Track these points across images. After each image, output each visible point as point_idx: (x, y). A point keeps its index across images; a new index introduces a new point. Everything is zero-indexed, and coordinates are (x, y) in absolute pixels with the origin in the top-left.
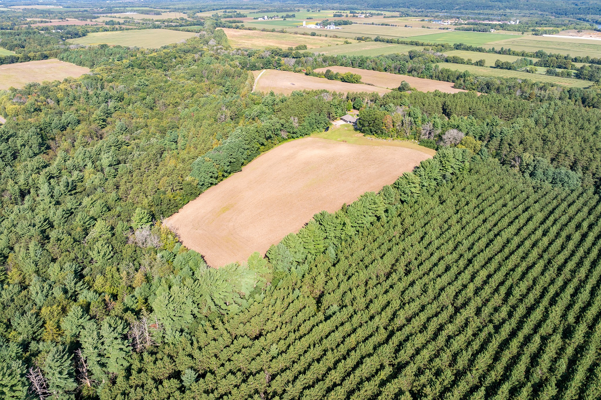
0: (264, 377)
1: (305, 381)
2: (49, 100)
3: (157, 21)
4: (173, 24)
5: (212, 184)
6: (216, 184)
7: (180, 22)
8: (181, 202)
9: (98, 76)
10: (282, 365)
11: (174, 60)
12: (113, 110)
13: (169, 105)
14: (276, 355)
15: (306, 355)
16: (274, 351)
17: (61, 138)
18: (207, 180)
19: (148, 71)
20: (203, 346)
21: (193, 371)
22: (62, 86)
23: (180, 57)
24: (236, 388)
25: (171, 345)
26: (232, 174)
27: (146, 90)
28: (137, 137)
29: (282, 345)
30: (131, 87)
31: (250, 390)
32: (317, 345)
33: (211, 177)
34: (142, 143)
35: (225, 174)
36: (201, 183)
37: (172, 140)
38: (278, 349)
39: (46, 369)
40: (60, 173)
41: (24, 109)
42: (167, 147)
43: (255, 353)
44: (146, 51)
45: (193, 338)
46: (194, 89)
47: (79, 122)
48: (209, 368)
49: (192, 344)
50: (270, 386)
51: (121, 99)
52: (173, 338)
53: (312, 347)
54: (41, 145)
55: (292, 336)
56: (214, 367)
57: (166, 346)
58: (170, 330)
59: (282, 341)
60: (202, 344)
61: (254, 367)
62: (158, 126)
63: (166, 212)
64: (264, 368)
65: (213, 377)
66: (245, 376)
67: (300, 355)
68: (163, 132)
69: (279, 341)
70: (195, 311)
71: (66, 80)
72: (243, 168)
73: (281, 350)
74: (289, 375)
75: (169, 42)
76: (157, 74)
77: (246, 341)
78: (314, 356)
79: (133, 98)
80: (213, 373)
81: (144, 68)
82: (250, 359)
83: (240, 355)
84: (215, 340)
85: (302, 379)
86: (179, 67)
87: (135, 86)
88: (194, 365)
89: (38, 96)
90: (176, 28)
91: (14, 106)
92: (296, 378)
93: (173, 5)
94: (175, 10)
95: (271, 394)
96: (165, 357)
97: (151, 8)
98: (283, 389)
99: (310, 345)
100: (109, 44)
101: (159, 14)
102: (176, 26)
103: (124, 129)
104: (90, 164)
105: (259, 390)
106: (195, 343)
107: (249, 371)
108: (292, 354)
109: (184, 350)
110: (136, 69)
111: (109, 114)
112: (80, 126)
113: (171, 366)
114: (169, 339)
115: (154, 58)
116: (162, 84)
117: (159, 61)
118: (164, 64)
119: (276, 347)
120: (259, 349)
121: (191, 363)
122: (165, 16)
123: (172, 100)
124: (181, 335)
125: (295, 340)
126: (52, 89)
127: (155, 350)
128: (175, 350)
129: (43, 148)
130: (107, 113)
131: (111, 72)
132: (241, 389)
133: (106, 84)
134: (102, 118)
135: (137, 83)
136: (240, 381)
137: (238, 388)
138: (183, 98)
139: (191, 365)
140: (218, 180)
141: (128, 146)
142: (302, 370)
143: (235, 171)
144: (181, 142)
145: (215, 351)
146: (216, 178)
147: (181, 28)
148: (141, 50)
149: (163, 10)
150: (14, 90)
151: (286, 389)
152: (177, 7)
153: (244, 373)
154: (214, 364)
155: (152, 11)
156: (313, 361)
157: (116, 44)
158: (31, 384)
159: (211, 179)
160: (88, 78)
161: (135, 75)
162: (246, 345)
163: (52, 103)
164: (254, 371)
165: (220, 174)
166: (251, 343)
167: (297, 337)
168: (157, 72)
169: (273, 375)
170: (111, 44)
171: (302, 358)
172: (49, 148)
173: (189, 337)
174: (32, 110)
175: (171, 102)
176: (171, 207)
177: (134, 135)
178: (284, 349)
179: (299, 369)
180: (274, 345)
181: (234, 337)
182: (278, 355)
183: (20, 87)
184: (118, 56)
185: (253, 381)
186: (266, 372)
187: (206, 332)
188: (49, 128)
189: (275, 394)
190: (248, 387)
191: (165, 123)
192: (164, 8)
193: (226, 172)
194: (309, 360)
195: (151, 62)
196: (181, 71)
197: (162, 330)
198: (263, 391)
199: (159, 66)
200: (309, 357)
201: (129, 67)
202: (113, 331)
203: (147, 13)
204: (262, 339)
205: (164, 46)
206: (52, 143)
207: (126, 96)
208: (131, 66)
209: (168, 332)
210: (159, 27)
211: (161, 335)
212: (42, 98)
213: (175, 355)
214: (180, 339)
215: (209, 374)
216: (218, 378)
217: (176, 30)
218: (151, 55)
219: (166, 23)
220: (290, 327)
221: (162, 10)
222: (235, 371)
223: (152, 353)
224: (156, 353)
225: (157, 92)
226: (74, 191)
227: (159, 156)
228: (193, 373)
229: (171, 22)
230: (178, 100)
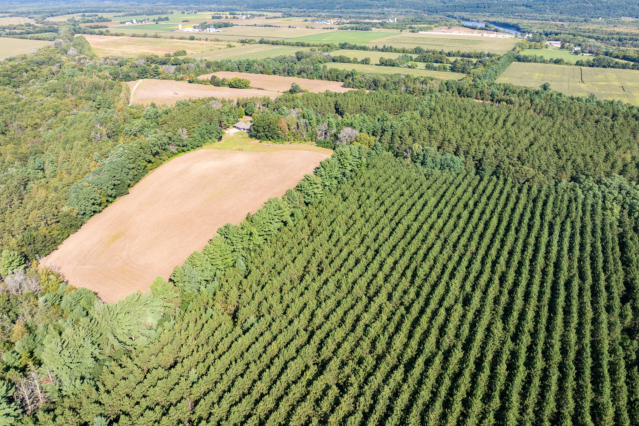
0: (186, 405)
1: (231, 398)
4: (17, 31)
5: (95, 212)
6: (100, 211)
7: (27, 28)
8: (59, 237)
10: (204, 389)
11: (25, 74)
13: (27, 127)
14: (196, 380)
15: (228, 372)
16: (193, 376)
18: (88, 208)
20: (111, 389)
21: (103, 418)
23: (33, 70)
24: (157, 423)
25: (71, 396)
26: (117, 198)
29: (202, 368)
31: (172, 422)
32: (239, 361)
33: (94, 204)
35: (110, 199)
36: (82, 213)
37: (36, 168)
38: (198, 373)
42: (31, 176)
43: (173, 383)
45: (98, 383)
46: (57, 107)
48: (121, 410)
49: (97, 389)
50: (194, 413)
52: (72, 387)
53: (234, 363)
55: (211, 357)
56: (127, 408)
57: (66, 399)
58: (68, 379)
59: (201, 365)
60: (109, 387)
61: (173, 397)
62: (16, 153)
63: (42, 251)
64: (185, 396)
65: (127, 418)
66: (164, 409)
67: (221, 375)
68: (24, 159)
69: (197, 365)
70: (97, 353)
72: (130, 190)
73: (201, 373)
74: (213, 396)
75: (15, 53)
77: (161, 372)
78: (237, 372)
80: (127, 414)
82: (168, 391)
83: (156, 388)
84: (124, 379)
85: (228, 398)
86: (33, 83)
88: (103, 412)
90: (23, 35)
92: (221, 398)
93: (14, 8)
94: (18, 14)
95: (196, 421)
96: (67, 412)
98: (209, 412)
99: (231, 362)
102: (22, 33)
105: (183, 420)
106: (101, 387)
107: (169, 403)
108: (213, 374)
109: (88, 398)
113: (76, 419)
114: (68, 389)
116: (14, 103)
117: (5, 76)
118: (12, 80)
119: (195, 371)
120: (177, 378)
121: (100, 410)
122: (5, 22)
124: (82, 383)
125: (215, 359)
127: (52, 406)
128: (78, 401)
132: (162, 424)
136: (160, 415)
137: (159, 423)
138: (44, 118)
139: (99, 412)
140: (103, 206)
142: (226, 389)
143: (121, 194)
144: (49, 168)
145: (127, 390)
146: (100, 205)
147: (29, 36)
151: (212, 411)
152: (20, 10)
153: (163, 406)
154: (127, 405)
156: (237, 377)
159: (94, 206)
162: (162, 377)
164: (174, 402)
165: (104, 199)
166: (166, 373)
167: (216, 357)
168: (4, 90)
169: (196, 401)
171: (224, 376)
173: (93, 383)
175: (29, 123)
176: (47, 244)
178: (204, 371)
179: (223, 388)
180: (193, 370)
181: (146, 371)
182: (198, 379)
185: (175, 412)
186: (188, 399)
187: (112, 373)
189: (200, 419)
190: (170, 419)
191: (24, 149)
193: (111, 196)
194: (232, 377)
196: (36, 86)
197: (58, 383)
198: (187, 420)
199: (6, 83)
200: (232, 373)
204: (179, 366)
205: (9, 57)
209: (65, 383)
211: (57, 388)
213: (78, 406)
214: (82, 387)
215: (122, 417)
216: (134, 418)
217: (22, 38)
219: (8, 31)
220: (207, 349)
222: (153, 406)
223: (49, 411)
224: (53, 410)
225: (8, 113)
227: (22, 188)
228: (104, 419)
229: (14, 29)
230: (38, 121)
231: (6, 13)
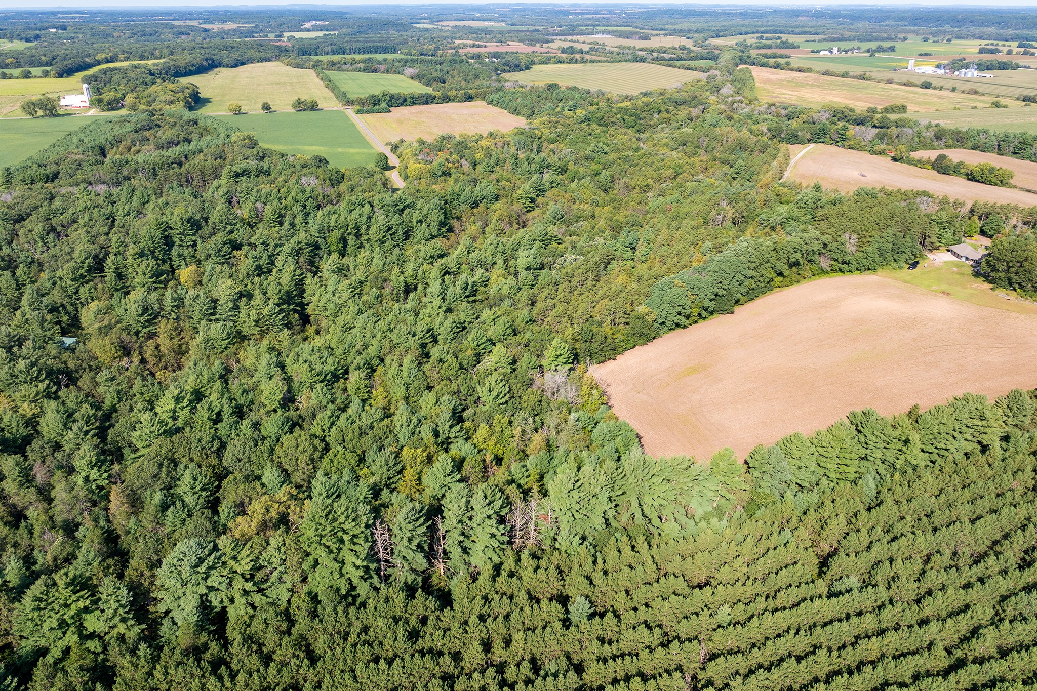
0: (698, 651)
1: (766, 683)
2: (463, 161)
3: (641, 50)
4: (666, 56)
5: (678, 325)
6: (685, 327)
7: (679, 53)
8: (622, 344)
9: (537, 132)
10: (731, 644)
11: (656, 116)
12: (548, 185)
13: (634, 188)
14: (725, 625)
15: (778, 641)
16: (724, 614)
17: (469, 217)
18: (670, 317)
19: (611, 130)
20: (610, 571)
21: (587, 602)
22: (484, 143)
23: (668, 112)
24: (648, 650)
25: (563, 553)
26: (715, 316)
27: (603, 160)
28: (575, 232)
29: (740, 612)
30: (582, 154)
31: (670, 662)
32: (802, 632)
33: (679, 314)
34: (582, 242)
35: (704, 313)
36: (660, 321)
37: (627, 244)
38: (732, 616)
39: (396, 530)
40: (459, 268)
41: (429, 171)
42: (618, 254)
43: (692, 609)
44: (615, 98)
45: (598, 554)
46: (680, 166)
47: (497, 198)
48: (612, 606)
49: (594, 562)
50: (704, 669)
51: (563, 170)
52: (568, 543)
53: (792, 632)
54: (442, 224)
55: (761, 603)
56: (620, 607)
57: (556, 553)
58: (567, 530)
59: (741, 606)
60: (609, 567)
61: (684, 629)
62: (611, 220)
63: (597, 356)
64: (701, 637)
65: (615, 620)
66: (666, 638)
67: (767, 638)
68: (617, 230)
69: (735, 604)
70: (610, 514)
71: (491, 134)
72: (737, 309)
73: (737, 619)
74: (740, 663)
75: (653, 86)
76: (623, 137)
77: (680, 585)
78: (792, 649)
79: (582, 170)
80: (617, 616)
81: (606, 125)
82: (681, 616)
83: (666, 603)
84: (631, 567)
85: (762, 678)
86: (662, 129)
87: (587, 152)
88: (591, 594)
89: (451, 154)
90: (670, 63)
91: (418, 165)
92: (751, 672)
93: (673, 24)
94: (675, 32)
95: (703, 682)
96: (552, 569)
97: (636, 27)
98: (725, 682)
99: (789, 628)
100: (560, 84)
101: (646, 38)
102: (671, 59)
103: (559, 216)
104: (500, 262)
105: (685, 668)
106: (600, 560)
107: (674, 634)
108: (754, 631)
109: (580, 566)
110: (594, 126)
111: (541, 191)
112: (498, 205)
113: (558, 585)
114: (563, 543)
115: (626, 110)
116: (630, 153)
117: (632, 116)
118: (639, 121)
119: (729, 611)
120: (699, 605)
121: (588, 590)
122: (656, 42)
123: (641, 181)
124: (581, 544)
125: (765, 610)
126: (470, 145)
127: (539, 553)
128: (568, 563)
129: (444, 230)
130: (539, 190)
131: (556, 127)
132: (656, 656)
133: (545, 144)
134: (530, 196)
135: (591, 148)
136: (657, 643)
137: (651, 652)
138: (659, 180)
139: (586, 592)
140: (690, 321)
141: (559, 244)
142: (766, 664)
143: (722, 311)
144: (642, 249)
145: (628, 584)
146: (688, 317)
147: (679, 63)
148: (607, 96)
149: (654, 32)
150: (422, 143)
151: (731, 683)
152: (678, 27)
153: (666, 634)
154: (621, 602)
155: (637, 33)
156: (790, 655)
157: (571, 84)
158: (374, 542)
159: (678, 317)
160: (522, 133)
161: (590, 135)
162: (680, 592)
163: (466, 166)
164: (683, 636)
165: (695, 311)
166: (687, 591)
167: (770, 608)
168: (626, 133)
169: (714, 654)
170: (563, 83)
171: (769, 643)
172: (450, 230)
173: (593, 551)
174: (440, 173)
175: (639, 183)
176: (605, 349)
177: (571, 228)
178: (742, 618)
179: (761, 660)
180: (726, 606)
181: (662, 572)
182: (729, 625)
183: (429, 139)
184: (570, 103)
185: (678, 650)
186: (703, 645)
187: (619, 551)
188: (456, 202)
189: (710, 683)
190: (668, 656)
191: (620, 217)
192: (657, 29)
193: (706, 310)
194: (782, 651)
195: (619, 116)
196: (664, 134)
197: (555, 528)
198: (692, 672)
199: (630, 124)
200: (783, 646)
201: (583, 122)
202: (488, 505)
203: (627, 36)
204: (708, 590)
205: (644, 91)
206: (456, 224)
207: (571, 167)
208: (587, 120)
209: (562, 533)
210: (642, 60)
211: (552, 534)
212: (455, 157)
213: (566, 570)
214: (579, 549)
215: (610, 614)
216: (623, 626)
217: (670, 66)
218: (622, 105)
219: (655, 55)
220: (759, 588)
221: (652, 32)
222: (653, 625)
223: (534, 556)
224: (539, 558)
225: (620, 165)
226: (473, 298)
227: (602, 266)
228: (588, 605)
229: (664, 52)
230: (650, 182)
231: (661, 30)
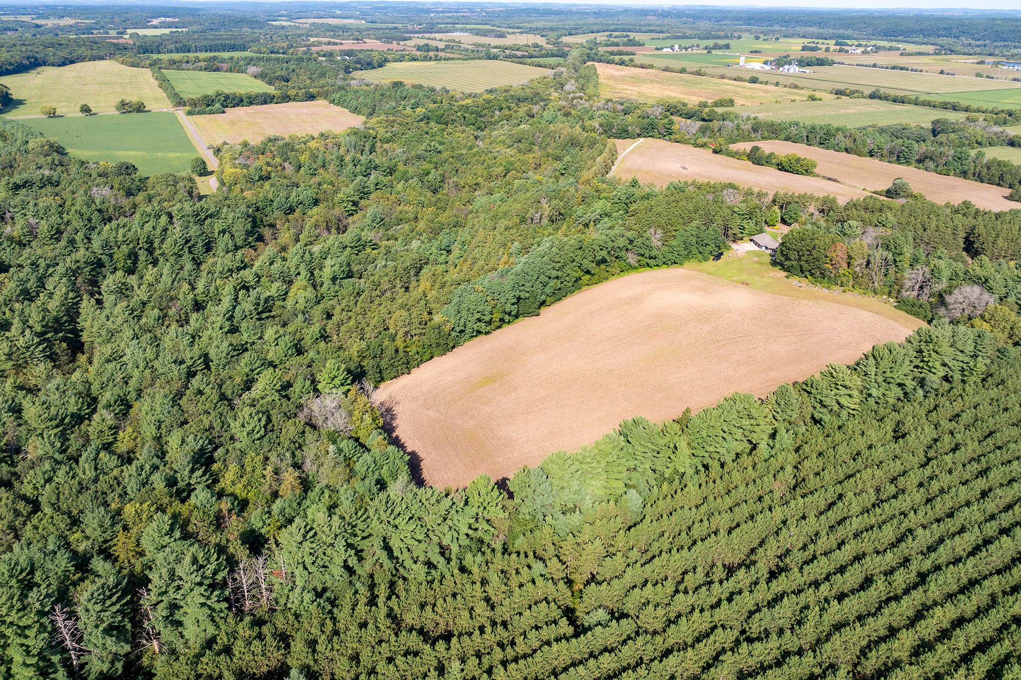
2: (286, 164)
3: (496, 47)
4: (519, 53)
5: (479, 332)
6: (487, 333)
7: (531, 50)
8: (416, 357)
9: (371, 131)
11: (497, 113)
12: (372, 187)
13: (464, 187)
17: (284, 224)
18: (469, 325)
19: (450, 128)
22: (313, 144)
23: (509, 108)
26: (520, 319)
27: (434, 160)
28: (393, 235)
30: (413, 153)
33: (479, 320)
34: (398, 245)
35: (507, 318)
36: (458, 329)
37: (443, 247)
40: (258, 281)
41: (245, 176)
42: (432, 258)
44: (459, 96)
46: (512, 164)
47: (316, 202)
51: (391, 171)
54: (248, 233)
62: (432, 221)
68: (436, 232)
71: (322, 135)
72: (543, 310)
75: (499, 83)
76: (461, 135)
79: (411, 170)
81: (447, 124)
86: (502, 125)
87: (419, 152)
89: (273, 158)
90: (520, 60)
91: (234, 170)
93: (529, 22)
94: (531, 31)
97: (494, 25)
100: (406, 82)
101: (502, 36)
102: (523, 57)
103: (378, 220)
104: (304, 273)
110: (432, 124)
111: (364, 194)
112: (316, 209)
115: (466, 108)
116: (464, 151)
117: (472, 113)
118: (479, 119)
122: (511, 40)
123: (470, 180)
124: (314, 601)
126: (297, 147)
129: (251, 239)
130: (363, 192)
131: (393, 127)
133: (378, 144)
134: (351, 199)
135: (423, 148)
138: (489, 178)
140: (493, 326)
141: (373, 249)
143: (529, 314)
144: (456, 252)
146: (489, 323)
147: (529, 60)
148: (451, 93)
149: (511, 30)
150: (245, 145)
152: (534, 25)
155: (493, 31)
157: (417, 82)
158: (56, 630)
159: (478, 324)
160: (356, 133)
161: (427, 133)
163: (289, 169)
165: (497, 316)
168: (463, 131)
170: (409, 81)
172: (261, 239)
174: (257, 178)
175: (468, 181)
176: (396, 364)
177: (390, 232)
183: (253, 142)
184: (413, 101)
188: (268, 209)
191: (443, 218)
192: (514, 28)
193: (510, 314)
195: (459, 114)
196: (501, 132)
199: (471, 122)
201: (422, 120)
203: (484, 34)
205: (489, 88)
206: (267, 232)
207: (401, 167)
208: (427, 118)
210: (495, 57)
211: (287, 592)
212: (278, 160)
217: (521, 63)
218: (463, 103)
219: (508, 52)
221: (508, 30)
223: (257, 623)
224: (262, 624)
225: (452, 164)
226: (267, 314)
227: (412, 272)
228: (302, 679)
229: (518, 50)
230: (480, 180)
231: (518, 28)
